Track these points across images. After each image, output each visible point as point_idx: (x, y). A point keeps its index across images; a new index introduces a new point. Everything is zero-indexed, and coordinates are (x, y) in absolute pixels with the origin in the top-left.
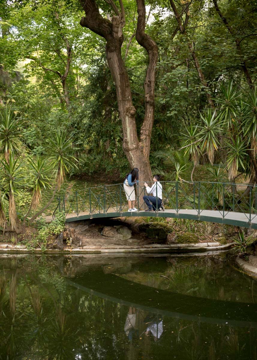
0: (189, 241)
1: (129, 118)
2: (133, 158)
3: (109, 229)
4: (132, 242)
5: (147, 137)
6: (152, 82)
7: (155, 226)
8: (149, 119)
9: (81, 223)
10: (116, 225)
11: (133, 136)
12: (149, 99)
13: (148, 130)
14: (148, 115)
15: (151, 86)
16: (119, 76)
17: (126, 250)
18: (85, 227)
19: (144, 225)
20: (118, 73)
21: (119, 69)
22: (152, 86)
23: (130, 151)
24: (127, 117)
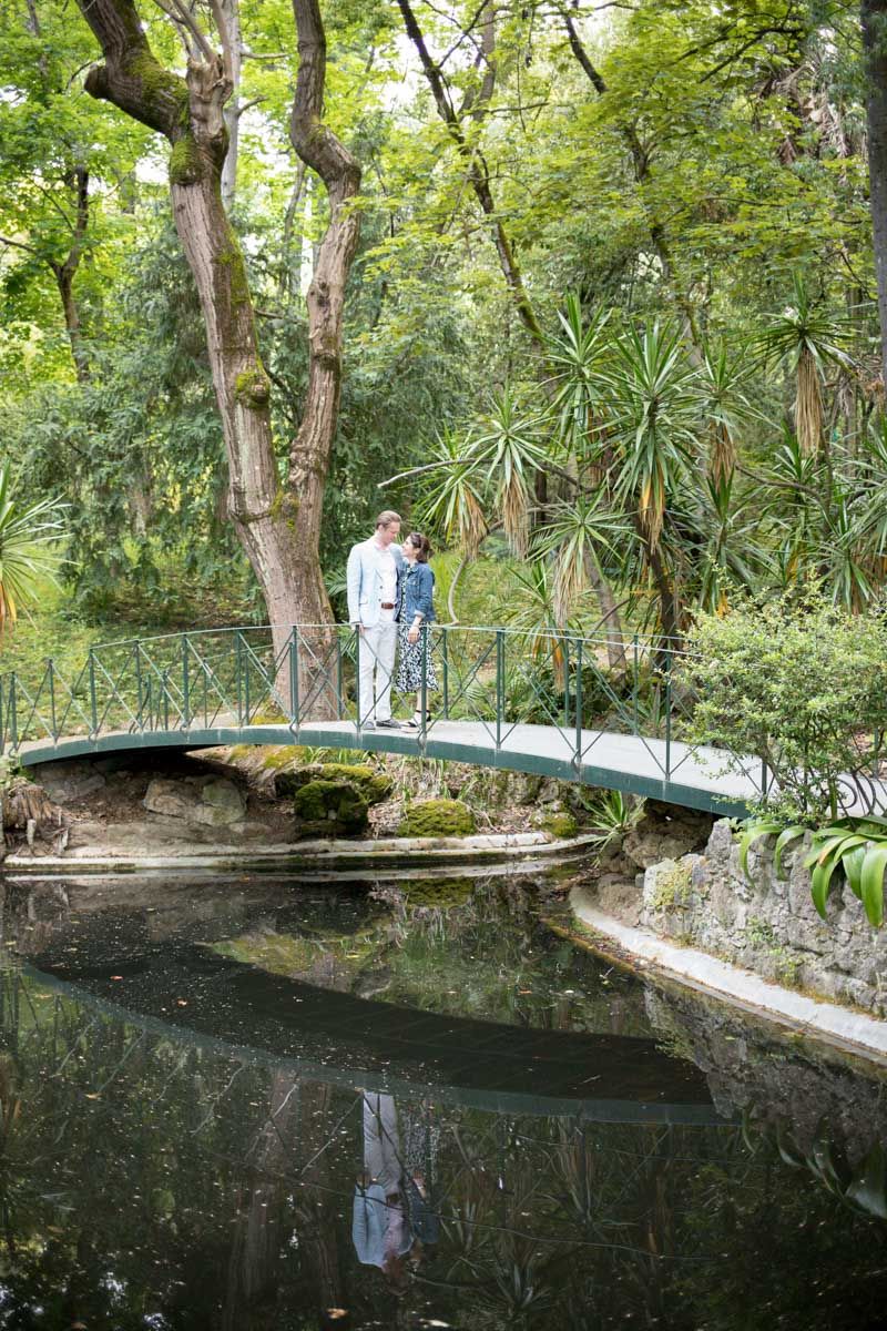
0: (442, 830)
1: (248, 413)
2: (261, 547)
3: (168, 788)
4: (245, 831)
5: (312, 475)
6: (332, 290)
7: (329, 779)
8: (320, 412)
9: (79, 768)
10: (192, 775)
11: (262, 471)
12: (321, 347)
13: (316, 451)
14: (316, 402)
15: (328, 303)
16: (210, 267)
17: (223, 859)
18: (91, 780)
19: (292, 776)
20: (208, 258)
21: (212, 242)
22: (332, 302)
23: (250, 521)
24: (239, 406)
